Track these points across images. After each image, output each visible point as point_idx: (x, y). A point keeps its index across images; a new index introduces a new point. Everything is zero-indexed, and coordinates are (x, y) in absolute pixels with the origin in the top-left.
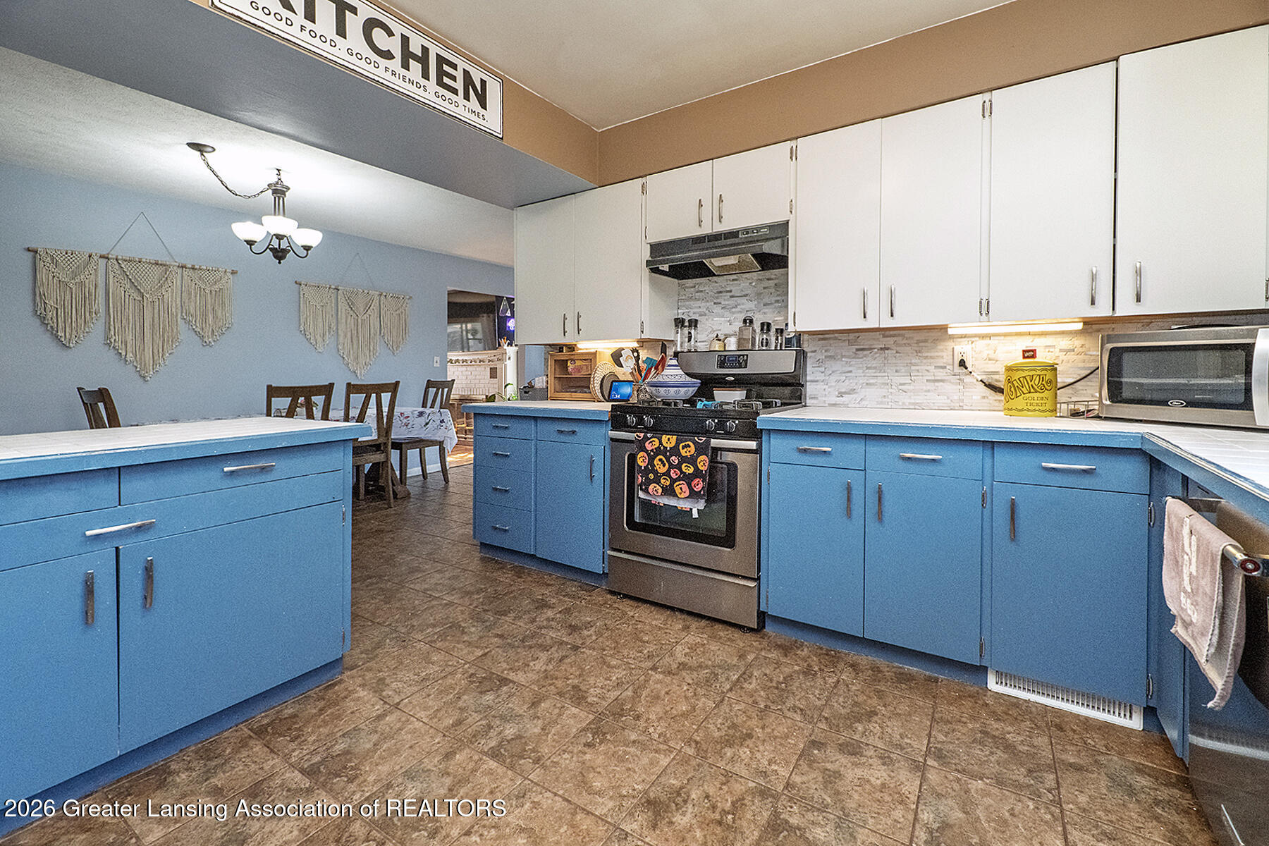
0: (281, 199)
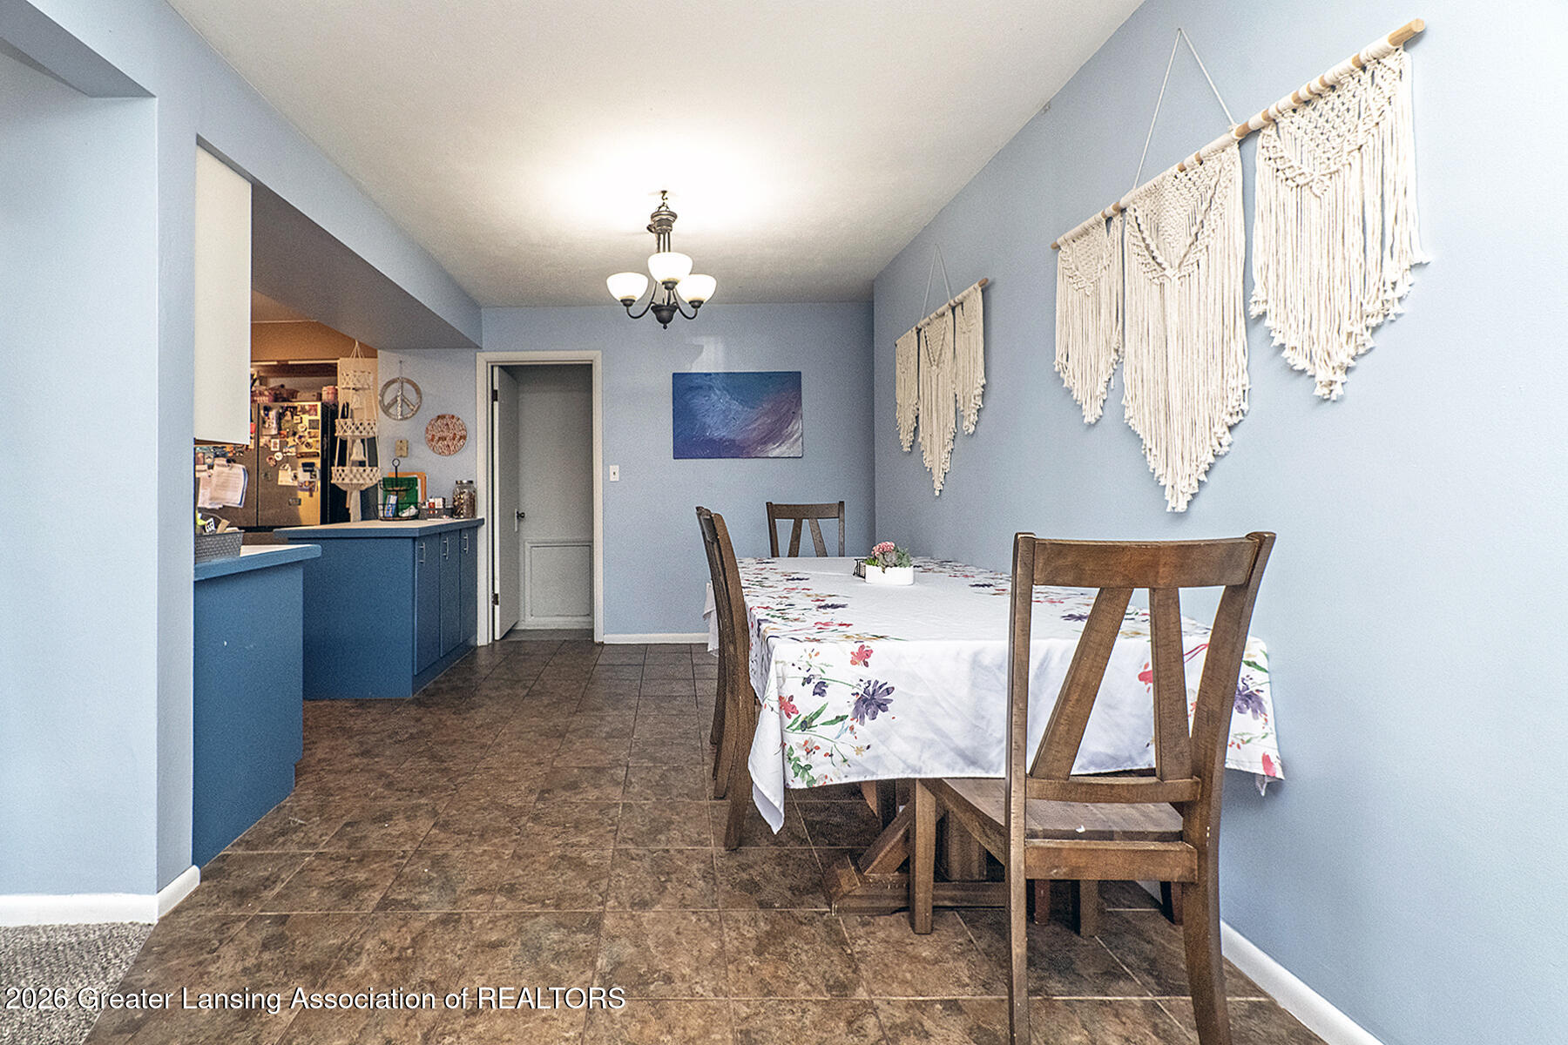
0: (667, 234)
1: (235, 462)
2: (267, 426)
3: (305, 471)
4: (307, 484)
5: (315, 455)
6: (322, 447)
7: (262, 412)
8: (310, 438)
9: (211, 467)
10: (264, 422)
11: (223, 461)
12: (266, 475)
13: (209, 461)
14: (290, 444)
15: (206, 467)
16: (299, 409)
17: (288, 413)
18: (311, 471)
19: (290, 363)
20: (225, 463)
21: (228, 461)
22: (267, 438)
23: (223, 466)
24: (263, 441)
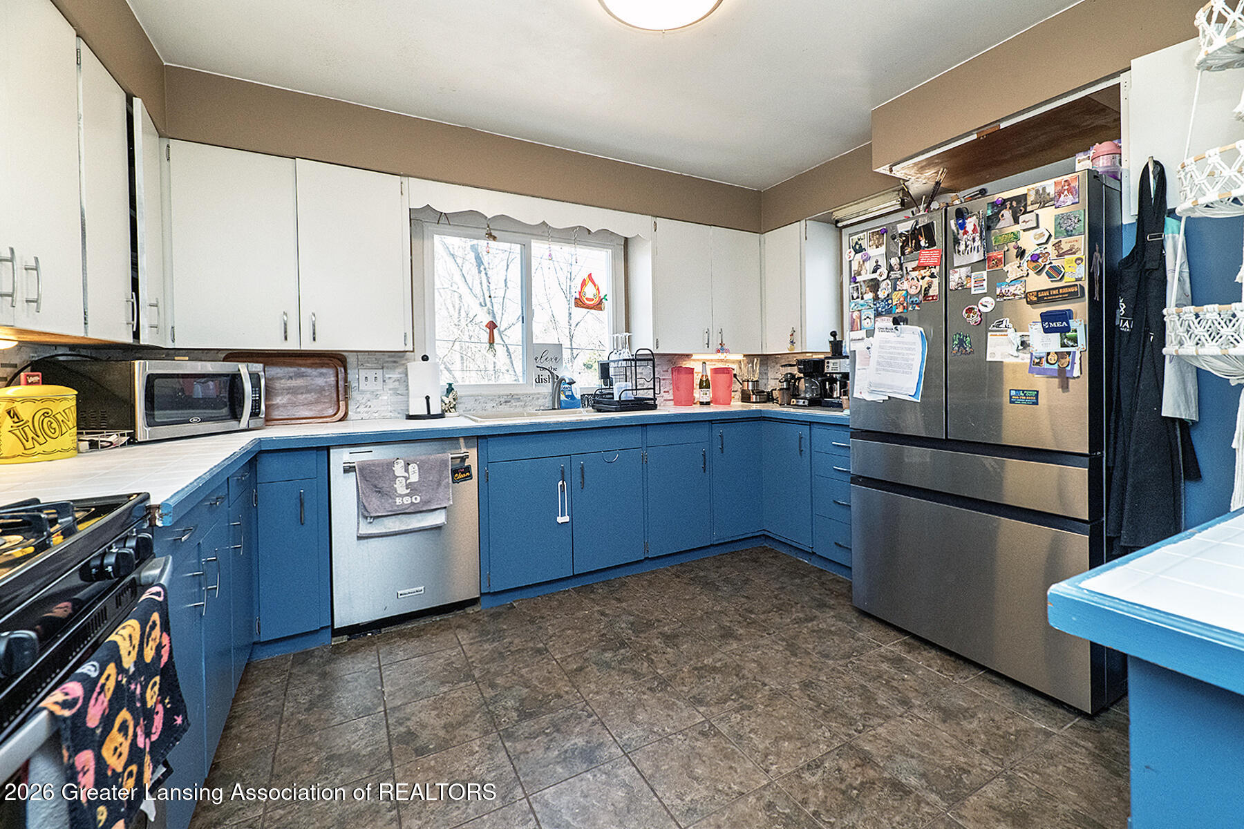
1: (906, 321)
2: (962, 247)
3: (1046, 331)
4: (1053, 358)
5: (1073, 296)
6: (1091, 276)
7: (952, 222)
8: (1060, 255)
9: (870, 333)
10: (957, 242)
11: (887, 322)
12: (961, 342)
13: (867, 324)
14: (1011, 276)
15: (862, 334)
16: (1030, 199)
17: (1007, 213)
18: (1064, 331)
19: (1003, 125)
20: (890, 324)
21: (896, 322)
22: (963, 272)
23: (887, 330)
24: (955, 278)
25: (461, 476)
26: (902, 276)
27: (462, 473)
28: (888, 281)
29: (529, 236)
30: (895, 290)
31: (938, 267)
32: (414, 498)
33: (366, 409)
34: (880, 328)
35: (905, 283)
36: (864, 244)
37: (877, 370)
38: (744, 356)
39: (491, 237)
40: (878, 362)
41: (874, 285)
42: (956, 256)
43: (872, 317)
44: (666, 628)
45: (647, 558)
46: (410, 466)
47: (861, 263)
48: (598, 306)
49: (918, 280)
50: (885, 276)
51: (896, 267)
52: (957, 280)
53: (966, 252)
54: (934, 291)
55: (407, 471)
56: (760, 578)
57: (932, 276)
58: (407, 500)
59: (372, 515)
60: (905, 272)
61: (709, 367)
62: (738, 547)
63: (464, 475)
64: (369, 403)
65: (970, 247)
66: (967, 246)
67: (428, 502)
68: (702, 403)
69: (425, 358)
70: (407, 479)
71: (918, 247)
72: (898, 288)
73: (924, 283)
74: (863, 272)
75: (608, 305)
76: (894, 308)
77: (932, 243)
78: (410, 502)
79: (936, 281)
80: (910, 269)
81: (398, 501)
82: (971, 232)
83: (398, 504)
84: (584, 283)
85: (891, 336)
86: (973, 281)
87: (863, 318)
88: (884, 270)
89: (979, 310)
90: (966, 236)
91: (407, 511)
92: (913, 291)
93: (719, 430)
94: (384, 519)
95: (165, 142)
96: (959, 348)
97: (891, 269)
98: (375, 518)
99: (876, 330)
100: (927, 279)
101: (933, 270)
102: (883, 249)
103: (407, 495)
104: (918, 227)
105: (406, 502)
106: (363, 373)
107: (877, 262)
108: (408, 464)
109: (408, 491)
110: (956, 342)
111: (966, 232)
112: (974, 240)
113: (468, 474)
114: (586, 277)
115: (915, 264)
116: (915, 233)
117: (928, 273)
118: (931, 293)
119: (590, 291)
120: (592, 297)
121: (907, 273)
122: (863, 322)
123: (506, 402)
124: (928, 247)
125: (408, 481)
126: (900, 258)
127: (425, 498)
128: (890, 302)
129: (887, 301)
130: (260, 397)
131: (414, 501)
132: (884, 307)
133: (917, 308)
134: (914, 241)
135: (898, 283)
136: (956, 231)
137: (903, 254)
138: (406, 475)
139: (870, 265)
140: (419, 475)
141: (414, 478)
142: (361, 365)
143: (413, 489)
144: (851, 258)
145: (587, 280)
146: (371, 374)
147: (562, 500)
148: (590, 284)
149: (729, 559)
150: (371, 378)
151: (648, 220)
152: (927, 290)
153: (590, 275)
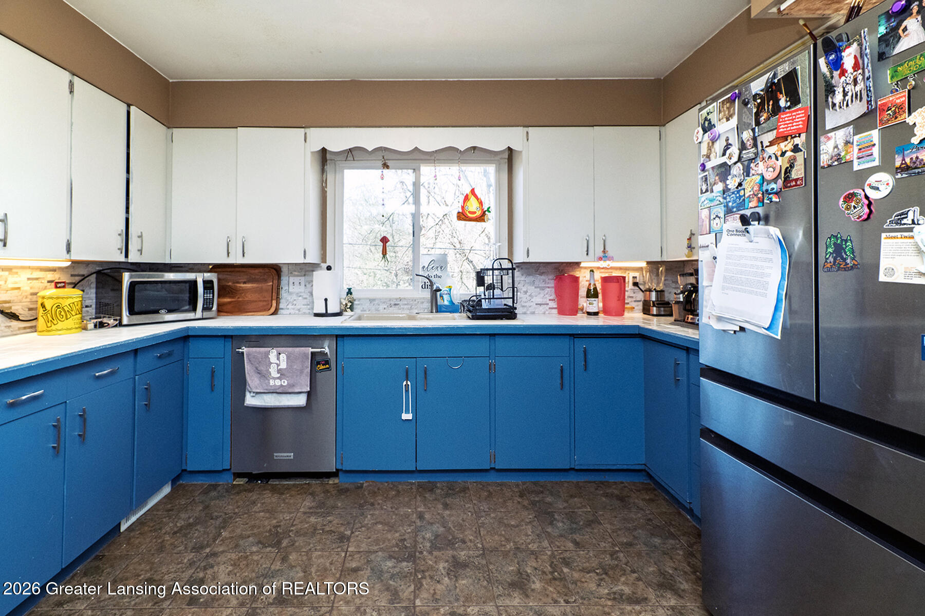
15: (712, 238)
17: (913, 23)
23: (738, 232)
25: (322, 367)
26: (757, 154)
27: (323, 365)
28: (739, 164)
29: (418, 161)
30: (748, 175)
31: (803, 136)
32: (283, 381)
33: (293, 307)
34: (729, 231)
35: (761, 164)
36: (714, 118)
37: (723, 288)
38: (648, 263)
39: (386, 166)
40: (725, 277)
41: (724, 170)
42: (829, 114)
43: (722, 215)
44: (463, 553)
45: (492, 469)
46: (281, 355)
47: (711, 144)
48: (481, 218)
49: (777, 159)
50: (735, 159)
51: (749, 143)
52: (831, 150)
53: (845, 104)
54: (798, 172)
55: (278, 359)
56: (611, 524)
57: (796, 149)
58: (278, 383)
59: (254, 391)
60: (760, 148)
61: (598, 276)
62: (610, 478)
63: (324, 367)
64: (295, 302)
65: (850, 94)
66: (845, 94)
67: (293, 386)
68: (589, 314)
69: (329, 268)
70: (278, 365)
71: (777, 110)
72: (752, 172)
73: (782, 163)
74: (712, 156)
75: (491, 216)
76: (747, 200)
77: (795, 100)
78: (280, 384)
79: (800, 157)
80: (766, 143)
81: (272, 382)
82: (850, 70)
83: (271, 384)
84: (466, 198)
85: (741, 241)
86: (856, 149)
87: (712, 218)
88: (734, 150)
89: (867, 197)
90: (843, 78)
91: (278, 391)
92: (769, 175)
93: (581, 344)
94: (263, 395)
95: (170, 130)
96: (835, 259)
97: (743, 147)
98: (257, 393)
99: (725, 233)
100: (789, 154)
101: (797, 141)
102: (734, 121)
103: (278, 378)
104: (776, 81)
105: (277, 384)
106: (292, 279)
107: (727, 140)
108: (280, 354)
109: (279, 375)
110: (830, 250)
111: (843, 73)
112: (855, 82)
113: (327, 366)
114: (468, 191)
115: (772, 136)
116: (772, 91)
117: (790, 146)
118: (794, 175)
119: (473, 205)
120: (475, 210)
121: (763, 150)
122: (712, 222)
123: (395, 305)
124: (789, 108)
125: (279, 367)
126: (753, 130)
127: (292, 382)
128: (742, 193)
129: (738, 192)
130: (213, 296)
131: (283, 383)
132: (734, 201)
133: (775, 199)
134: (771, 103)
135: (752, 165)
136: (828, 74)
137: (758, 123)
138: (278, 362)
139: (719, 146)
140: (287, 363)
141: (283, 365)
142: (290, 273)
143: (282, 374)
144: (699, 140)
145: (470, 195)
146: (296, 280)
147: (407, 399)
148: (473, 198)
149: (592, 490)
150: (297, 283)
151: (520, 131)
152: (788, 171)
153: (473, 191)
